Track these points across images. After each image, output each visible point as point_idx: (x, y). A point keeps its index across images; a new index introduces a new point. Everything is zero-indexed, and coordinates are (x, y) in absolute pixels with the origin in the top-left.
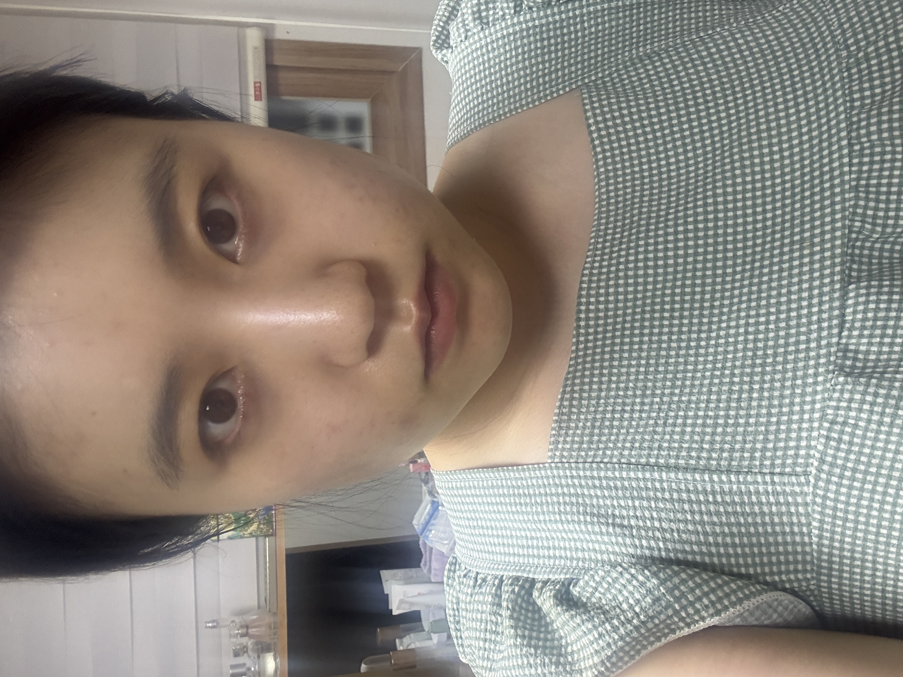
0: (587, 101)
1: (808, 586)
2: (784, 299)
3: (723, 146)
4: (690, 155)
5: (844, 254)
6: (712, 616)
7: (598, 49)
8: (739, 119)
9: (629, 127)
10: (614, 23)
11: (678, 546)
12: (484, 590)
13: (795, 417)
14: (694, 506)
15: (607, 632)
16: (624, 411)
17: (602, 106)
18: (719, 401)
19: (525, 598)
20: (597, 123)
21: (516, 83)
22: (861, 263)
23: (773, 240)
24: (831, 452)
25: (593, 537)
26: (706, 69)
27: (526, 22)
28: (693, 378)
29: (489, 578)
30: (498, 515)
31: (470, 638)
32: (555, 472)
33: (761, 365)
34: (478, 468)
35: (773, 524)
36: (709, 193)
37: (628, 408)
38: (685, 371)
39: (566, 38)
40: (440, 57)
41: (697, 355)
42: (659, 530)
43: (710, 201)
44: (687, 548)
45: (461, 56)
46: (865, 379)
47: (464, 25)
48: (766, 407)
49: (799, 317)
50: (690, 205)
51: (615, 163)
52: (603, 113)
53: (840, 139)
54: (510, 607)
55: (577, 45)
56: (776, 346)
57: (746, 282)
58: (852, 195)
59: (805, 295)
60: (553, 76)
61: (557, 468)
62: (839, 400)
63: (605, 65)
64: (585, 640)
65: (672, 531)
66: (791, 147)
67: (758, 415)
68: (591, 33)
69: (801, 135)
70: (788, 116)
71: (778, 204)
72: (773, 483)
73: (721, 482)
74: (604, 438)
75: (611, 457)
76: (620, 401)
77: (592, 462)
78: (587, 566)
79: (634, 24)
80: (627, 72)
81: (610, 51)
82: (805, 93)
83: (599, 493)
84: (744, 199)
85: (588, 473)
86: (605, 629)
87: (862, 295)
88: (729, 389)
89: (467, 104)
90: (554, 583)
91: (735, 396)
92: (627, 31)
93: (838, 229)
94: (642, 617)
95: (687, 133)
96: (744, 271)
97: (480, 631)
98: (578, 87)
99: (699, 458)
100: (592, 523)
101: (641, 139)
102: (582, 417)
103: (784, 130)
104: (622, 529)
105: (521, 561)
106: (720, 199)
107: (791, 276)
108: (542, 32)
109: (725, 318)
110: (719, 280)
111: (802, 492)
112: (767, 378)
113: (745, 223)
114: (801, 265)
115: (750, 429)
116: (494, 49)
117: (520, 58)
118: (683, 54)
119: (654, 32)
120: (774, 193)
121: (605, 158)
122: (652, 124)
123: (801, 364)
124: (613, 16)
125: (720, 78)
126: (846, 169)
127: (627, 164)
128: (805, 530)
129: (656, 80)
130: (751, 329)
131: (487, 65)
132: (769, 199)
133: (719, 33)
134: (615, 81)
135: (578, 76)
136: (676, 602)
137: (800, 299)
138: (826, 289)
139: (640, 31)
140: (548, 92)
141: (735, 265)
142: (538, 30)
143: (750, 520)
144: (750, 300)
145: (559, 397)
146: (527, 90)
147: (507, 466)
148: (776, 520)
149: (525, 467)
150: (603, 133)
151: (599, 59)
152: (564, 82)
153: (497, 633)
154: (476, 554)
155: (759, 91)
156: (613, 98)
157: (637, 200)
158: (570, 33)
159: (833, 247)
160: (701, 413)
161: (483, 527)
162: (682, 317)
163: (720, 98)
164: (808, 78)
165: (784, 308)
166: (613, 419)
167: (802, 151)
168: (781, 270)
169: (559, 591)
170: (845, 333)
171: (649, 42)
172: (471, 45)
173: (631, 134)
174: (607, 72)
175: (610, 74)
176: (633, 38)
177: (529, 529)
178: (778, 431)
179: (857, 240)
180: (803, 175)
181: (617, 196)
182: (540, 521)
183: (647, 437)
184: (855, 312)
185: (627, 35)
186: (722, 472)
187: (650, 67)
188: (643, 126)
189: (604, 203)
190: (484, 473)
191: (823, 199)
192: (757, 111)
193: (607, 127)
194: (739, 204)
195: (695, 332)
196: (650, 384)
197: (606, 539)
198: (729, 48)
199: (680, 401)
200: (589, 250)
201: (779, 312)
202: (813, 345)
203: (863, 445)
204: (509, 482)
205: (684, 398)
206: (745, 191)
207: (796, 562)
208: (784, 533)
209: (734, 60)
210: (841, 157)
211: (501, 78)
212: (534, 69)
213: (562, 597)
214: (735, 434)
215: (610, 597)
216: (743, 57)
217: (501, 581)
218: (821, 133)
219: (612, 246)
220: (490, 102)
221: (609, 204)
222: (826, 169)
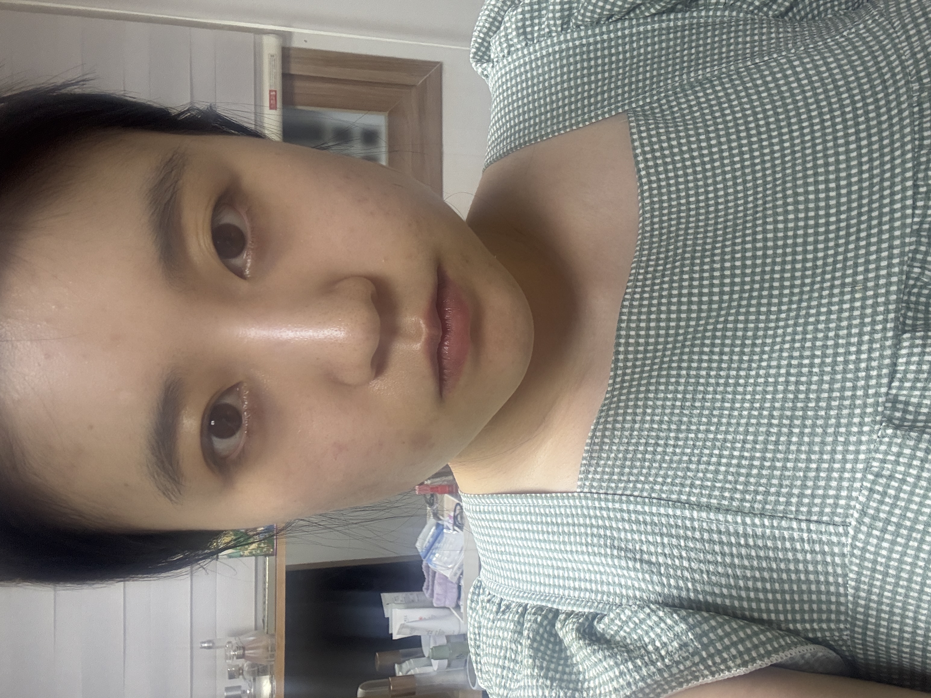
0: (634, 130)
1: (840, 637)
2: (830, 343)
3: (775, 180)
4: (740, 188)
5: (898, 301)
6: (739, 666)
7: (647, 71)
8: (794, 152)
9: (677, 158)
10: (664, 45)
11: (708, 588)
12: (506, 617)
13: (837, 466)
14: (725, 548)
15: (629, 671)
16: (657, 444)
17: (650, 136)
18: (755, 442)
19: (548, 628)
20: (644, 153)
21: (560, 103)
22: (917, 311)
23: (823, 281)
24: (874, 504)
25: (619, 571)
26: (760, 98)
27: (573, 40)
28: (730, 416)
29: (514, 604)
30: (525, 542)
31: (489, 664)
32: (584, 502)
33: (803, 409)
34: (506, 493)
35: (807, 572)
36: (759, 229)
37: (661, 442)
38: (722, 408)
39: (614, 59)
40: (480, 70)
41: (735, 393)
42: (688, 571)
43: (760, 237)
44: (717, 591)
45: (503, 72)
46: (916, 434)
47: (507, 40)
48: (805, 452)
49: (846, 362)
50: (739, 240)
51: (661, 194)
52: (651, 144)
53: (904, 180)
54: (531, 636)
55: (624, 67)
56: (819, 391)
57: (791, 322)
58: (913, 239)
59: (854, 340)
60: (599, 98)
61: (586, 498)
62: (886, 453)
63: (653, 89)
64: (605, 677)
65: (702, 572)
66: (850, 185)
67: (797, 460)
68: (639, 55)
69: (861, 172)
70: (848, 152)
71: (831, 244)
72: (809, 531)
73: (754, 525)
74: (635, 471)
75: (642, 490)
76: (654, 434)
77: (622, 495)
78: (611, 600)
79: (686, 46)
80: (677, 99)
81: (660, 75)
82: (869, 128)
83: (627, 527)
84: (795, 236)
85: (617, 506)
86: (627, 668)
87: (917, 346)
88: (767, 431)
89: (507, 122)
90: (578, 615)
91: (773, 439)
92: (678, 54)
93: (895, 274)
94: (666, 660)
95: (738, 166)
96: (789, 310)
97: (500, 658)
98: (624, 111)
99: (732, 499)
100: (619, 557)
101: (690, 171)
102: (614, 448)
103: (843, 166)
104: (649, 566)
105: (547, 591)
106: (770, 235)
107: (840, 319)
108: (589, 52)
109: (765, 357)
110: (763, 317)
111: (839, 543)
112: (809, 422)
113: (794, 261)
114: (852, 309)
115: (787, 473)
116: (538, 67)
117: (565, 77)
118: (737, 82)
119: (707, 56)
120: (827, 232)
121: (651, 189)
122: (702, 156)
123: (845, 412)
124: (664, 37)
125: (774, 108)
126: (909, 212)
127: (673, 196)
128: (840, 580)
129: (706, 108)
130: (793, 371)
131: (530, 83)
132: (821, 238)
133: (776, 60)
134: (664, 107)
135: (625, 99)
136: (703, 649)
137: (849, 344)
138: (877, 336)
139: (692, 54)
140: (593, 114)
141: (780, 304)
142: (585, 49)
143: (783, 566)
144: (793, 341)
145: (592, 427)
146: (571, 111)
147: (536, 493)
148: (811, 568)
149: (554, 495)
150: (651, 163)
151: (648, 82)
152: (610, 104)
153: (515, 661)
154: (501, 580)
155: (817, 124)
156: (662, 128)
157: (681, 232)
158: (618, 53)
159: (888, 293)
160: (736, 453)
161: (510, 554)
162: (722, 353)
163: (774, 130)
164: (873, 111)
165: (830, 351)
166: (646, 452)
167: (861, 189)
168: (830, 312)
169: (582, 624)
170: (896, 384)
171: (701, 67)
172: (514, 61)
173: (679, 165)
174: (655, 98)
175: (659, 100)
176: (684, 62)
177: (555, 559)
178: (817, 478)
179: (914, 286)
180: (860, 214)
181: (661, 228)
182: (567, 551)
183: (679, 473)
184: (908, 363)
185: (677, 58)
186: (755, 515)
187: (701, 94)
188: (692, 158)
189: (648, 235)
190: (512, 498)
191: (880, 241)
192: (814, 146)
193: (655, 158)
194: (790, 241)
195: (734, 369)
196: (685, 419)
197: (632, 574)
198: (786, 77)
199: (715, 439)
200: (629, 281)
201: (824, 355)
202: (860, 393)
203: (910, 501)
204: (537, 509)
205: (719, 436)
206: (796, 228)
207: (830, 611)
208: (818, 582)
209: (791, 90)
210: (904, 199)
211: (545, 97)
212: (580, 90)
213: (584, 631)
214: (770, 477)
215: (636, 637)
216: (801, 86)
217: (525, 608)
218: (883, 172)
219: (654, 278)
220: (532, 122)
221: (652, 236)
222: (886, 210)
